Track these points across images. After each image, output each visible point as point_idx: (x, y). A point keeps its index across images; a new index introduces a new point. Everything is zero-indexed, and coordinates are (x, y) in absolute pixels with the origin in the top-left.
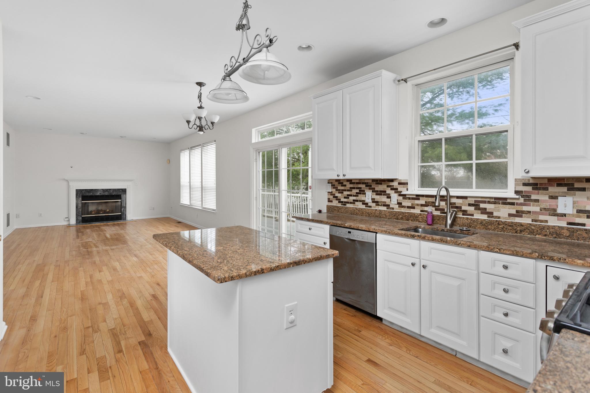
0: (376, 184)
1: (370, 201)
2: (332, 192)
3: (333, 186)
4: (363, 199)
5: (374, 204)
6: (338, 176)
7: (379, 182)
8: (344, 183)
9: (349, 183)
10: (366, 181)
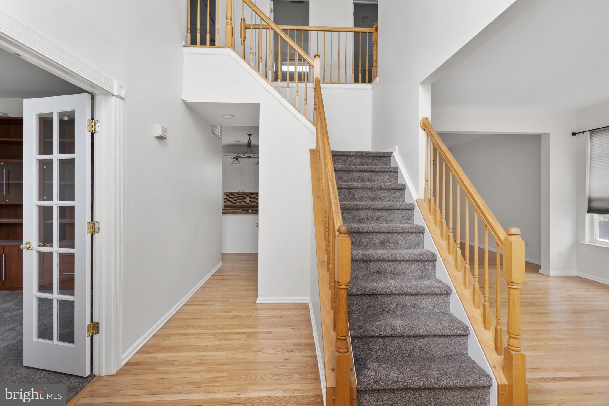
0: (251, 194)
1: (248, 201)
2: (227, 198)
3: (227, 195)
4: (245, 201)
5: (250, 203)
6: (239, 191)
7: (252, 194)
8: (234, 194)
9: (237, 194)
10: (246, 193)
